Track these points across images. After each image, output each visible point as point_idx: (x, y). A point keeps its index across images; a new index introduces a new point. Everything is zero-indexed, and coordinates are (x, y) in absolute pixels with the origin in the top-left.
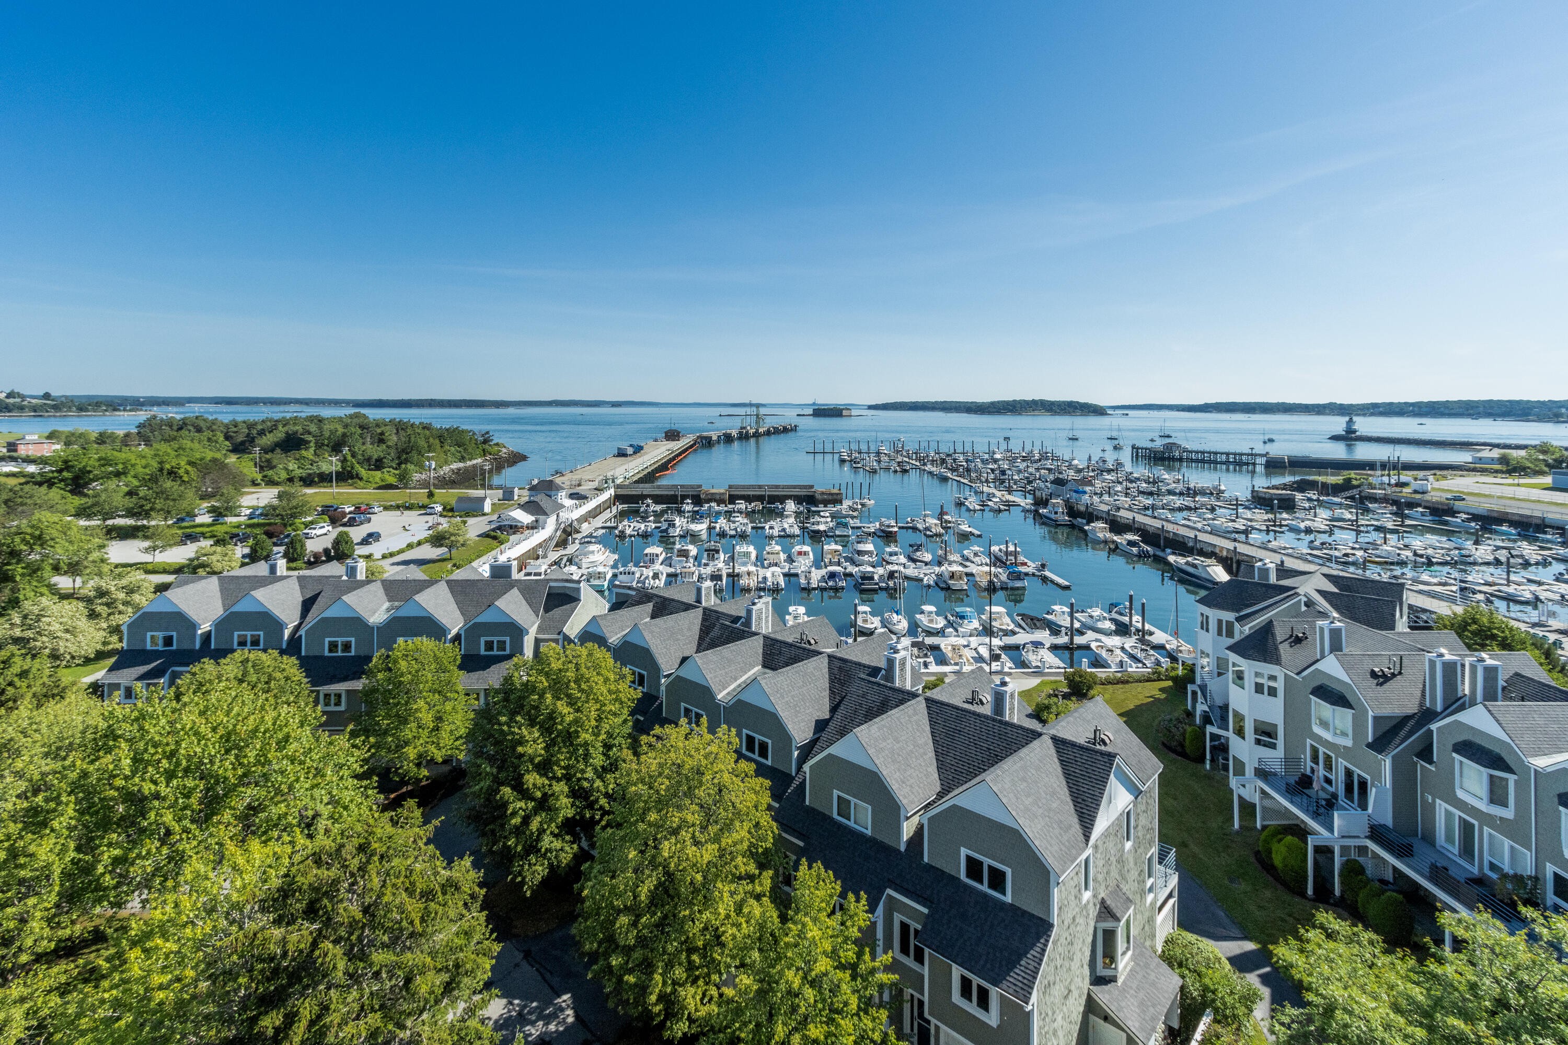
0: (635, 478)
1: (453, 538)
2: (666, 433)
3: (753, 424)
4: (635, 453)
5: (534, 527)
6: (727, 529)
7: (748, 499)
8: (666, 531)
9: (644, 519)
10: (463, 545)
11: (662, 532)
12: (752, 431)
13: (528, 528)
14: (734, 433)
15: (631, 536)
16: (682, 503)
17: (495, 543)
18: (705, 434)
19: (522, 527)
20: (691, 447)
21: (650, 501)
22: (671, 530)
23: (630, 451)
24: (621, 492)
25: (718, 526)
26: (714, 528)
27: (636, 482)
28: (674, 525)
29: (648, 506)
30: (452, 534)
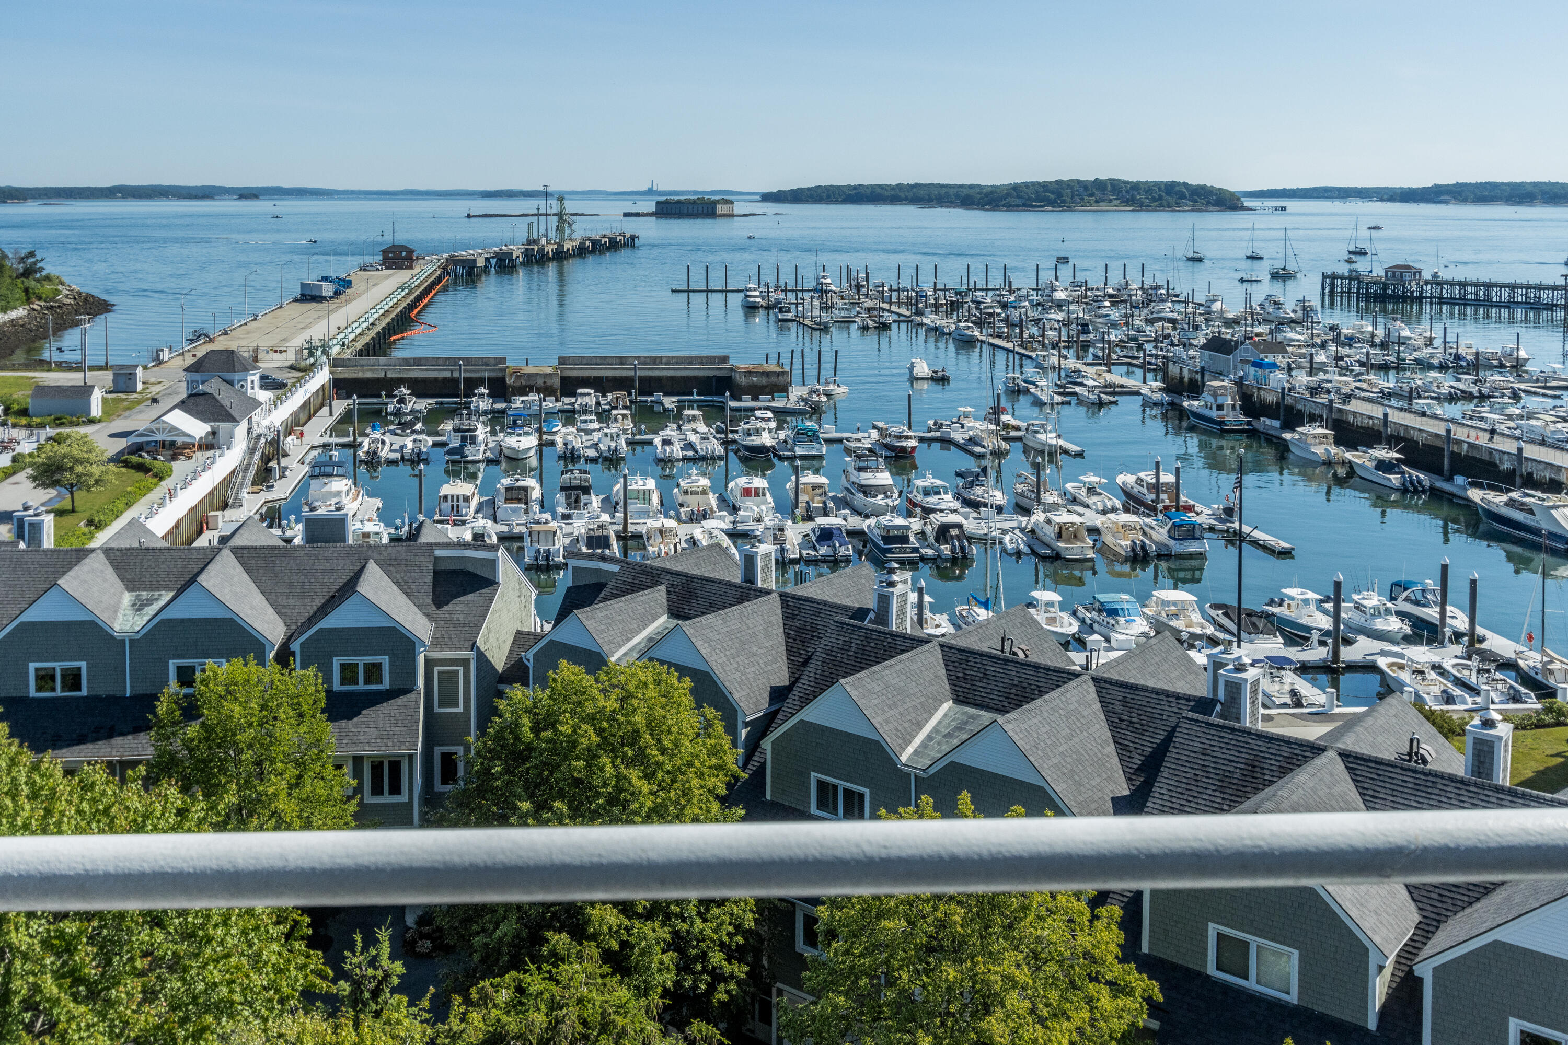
0: (359, 345)
1: (79, 469)
2: (385, 252)
3: (552, 234)
4: (337, 293)
5: (211, 444)
6: (577, 444)
7: (601, 385)
8: (459, 450)
9: (405, 427)
10: (97, 482)
11: (452, 452)
12: (550, 248)
13: (200, 448)
14: (517, 252)
15: (390, 462)
16: (469, 394)
17: (149, 479)
18: (460, 254)
19: (186, 446)
20: (439, 279)
21: (405, 391)
22: (469, 450)
23: (328, 289)
24: (344, 373)
25: (559, 440)
26: (552, 444)
27: (361, 353)
28: (473, 440)
29: (402, 401)
30: (77, 461)
